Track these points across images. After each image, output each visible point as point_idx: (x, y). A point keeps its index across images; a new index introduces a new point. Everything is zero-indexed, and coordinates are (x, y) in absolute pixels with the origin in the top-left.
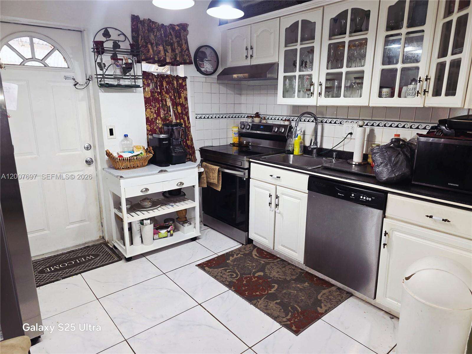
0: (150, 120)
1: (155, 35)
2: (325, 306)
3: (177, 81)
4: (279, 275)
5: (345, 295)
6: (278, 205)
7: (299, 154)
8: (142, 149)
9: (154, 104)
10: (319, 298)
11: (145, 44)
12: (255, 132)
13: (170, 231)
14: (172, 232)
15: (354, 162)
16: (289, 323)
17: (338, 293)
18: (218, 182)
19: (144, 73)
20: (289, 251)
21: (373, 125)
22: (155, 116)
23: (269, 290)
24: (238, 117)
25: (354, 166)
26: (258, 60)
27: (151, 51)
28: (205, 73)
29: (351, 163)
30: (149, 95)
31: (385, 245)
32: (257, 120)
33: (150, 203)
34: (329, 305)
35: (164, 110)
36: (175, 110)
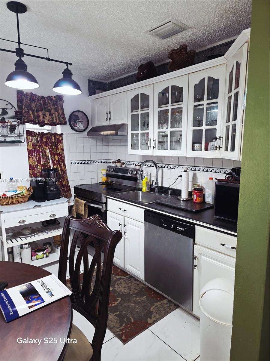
0: (32, 166)
1: (36, 104)
2: (155, 317)
3: (55, 137)
4: (125, 290)
5: (173, 307)
6: (126, 232)
7: (146, 191)
8: (24, 189)
9: (36, 154)
10: (151, 310)
11: (27, 110)
12: (117, 174)
13: (46, 253)
14: (47, 254)
15: (182, 198)
16: (121, 333)
17: (168, 305)
18: (85, 213)
19: (28, 131)
20: (135, 269)
21: (195, 170)
22: (37, 163)
23: (113, 303)
24: (107, 162)
25: (182, 201)
26: (115, 122)
27: (32, 115)
28: (78, 130)
29: (179, 199)
30: (31, 148)
31: (195, 266)
32: (118, 165)
33: (29, 231)
34: (157, 316)
35: (44, 159)
36: (53, 158)
